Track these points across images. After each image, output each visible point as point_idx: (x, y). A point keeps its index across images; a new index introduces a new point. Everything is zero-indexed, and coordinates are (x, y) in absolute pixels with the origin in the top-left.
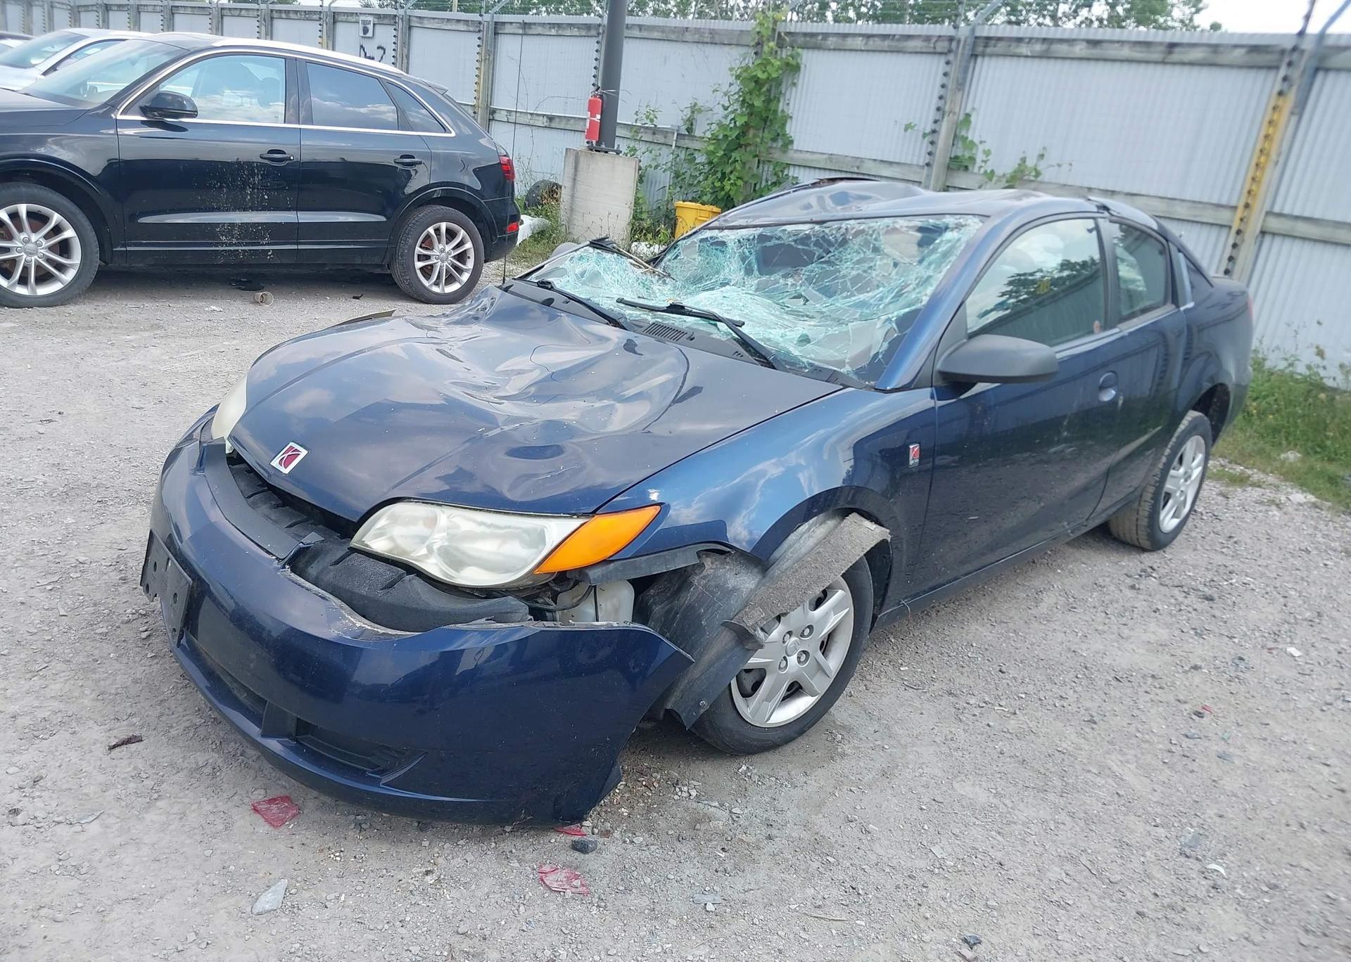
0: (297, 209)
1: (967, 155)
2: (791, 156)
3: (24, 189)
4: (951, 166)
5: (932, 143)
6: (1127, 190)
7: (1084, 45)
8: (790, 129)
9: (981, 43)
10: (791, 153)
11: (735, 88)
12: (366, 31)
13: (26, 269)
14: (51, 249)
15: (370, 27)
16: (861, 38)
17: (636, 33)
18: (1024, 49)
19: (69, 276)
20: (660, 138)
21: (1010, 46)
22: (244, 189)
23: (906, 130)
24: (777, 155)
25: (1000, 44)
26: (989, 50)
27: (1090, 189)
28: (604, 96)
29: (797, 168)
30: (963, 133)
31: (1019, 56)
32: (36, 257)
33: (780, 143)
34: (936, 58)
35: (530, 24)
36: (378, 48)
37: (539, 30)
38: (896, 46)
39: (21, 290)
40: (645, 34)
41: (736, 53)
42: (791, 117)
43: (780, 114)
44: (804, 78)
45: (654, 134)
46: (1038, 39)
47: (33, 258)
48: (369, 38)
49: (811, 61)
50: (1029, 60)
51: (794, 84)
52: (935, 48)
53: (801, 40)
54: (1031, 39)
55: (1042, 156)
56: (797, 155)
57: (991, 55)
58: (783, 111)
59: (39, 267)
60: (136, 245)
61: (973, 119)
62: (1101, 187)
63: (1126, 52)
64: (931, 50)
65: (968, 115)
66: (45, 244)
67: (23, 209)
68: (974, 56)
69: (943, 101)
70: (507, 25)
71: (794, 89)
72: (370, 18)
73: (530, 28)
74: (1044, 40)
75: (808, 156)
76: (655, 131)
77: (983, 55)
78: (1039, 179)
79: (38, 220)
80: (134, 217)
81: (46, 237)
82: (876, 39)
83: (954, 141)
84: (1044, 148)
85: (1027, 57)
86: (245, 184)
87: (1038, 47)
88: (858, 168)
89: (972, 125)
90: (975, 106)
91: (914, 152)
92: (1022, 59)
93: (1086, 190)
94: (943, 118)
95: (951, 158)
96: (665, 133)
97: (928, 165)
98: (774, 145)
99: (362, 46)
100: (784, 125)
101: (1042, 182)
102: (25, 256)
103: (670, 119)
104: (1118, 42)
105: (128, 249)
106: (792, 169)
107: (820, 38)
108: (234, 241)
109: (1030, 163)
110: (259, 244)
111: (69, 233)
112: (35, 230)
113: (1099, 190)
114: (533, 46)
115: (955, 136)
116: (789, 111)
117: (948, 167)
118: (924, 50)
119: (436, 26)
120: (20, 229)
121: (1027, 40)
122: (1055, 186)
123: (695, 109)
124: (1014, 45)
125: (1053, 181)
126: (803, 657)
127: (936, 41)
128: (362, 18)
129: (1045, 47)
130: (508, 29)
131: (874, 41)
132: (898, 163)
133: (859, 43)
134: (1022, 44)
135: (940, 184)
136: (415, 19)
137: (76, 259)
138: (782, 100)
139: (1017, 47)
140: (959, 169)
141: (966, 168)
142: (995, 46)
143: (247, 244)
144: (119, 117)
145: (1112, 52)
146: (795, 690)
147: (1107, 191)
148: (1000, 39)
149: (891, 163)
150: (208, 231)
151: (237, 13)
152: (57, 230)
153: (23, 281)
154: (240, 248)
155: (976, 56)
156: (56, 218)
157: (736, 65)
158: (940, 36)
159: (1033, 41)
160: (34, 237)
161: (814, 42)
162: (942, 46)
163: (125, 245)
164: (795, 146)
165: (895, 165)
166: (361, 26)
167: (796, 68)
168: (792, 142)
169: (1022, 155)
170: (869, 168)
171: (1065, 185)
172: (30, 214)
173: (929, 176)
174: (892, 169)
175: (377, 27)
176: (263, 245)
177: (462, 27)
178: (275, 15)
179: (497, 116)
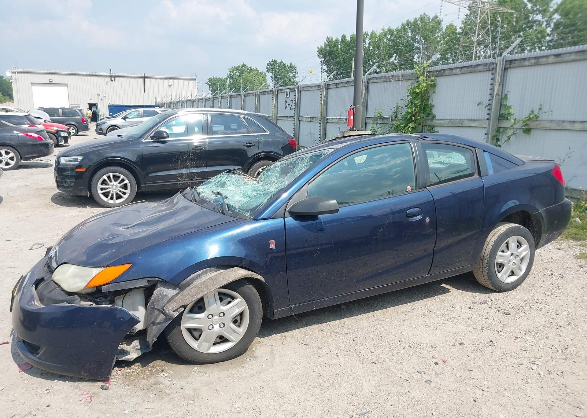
0: (207, 166)
1: (507, 112)
2: (435, 122)
3: (111, 168)
4: (500, 119)
5: (489, 109)
6: (581, 120)
7: (553, 57)
8: (434, 111)
9: (508, 63)
10: (435, 121)
11: (410, 97)
12: (287, 95)
13: (113, 195)
14: (121, 187)
15: (288, 93)
16: (459, 69)
17: (375, 81)
18: (527, 63)
19: (126, 197)
20: (385, 122)
21: (521, 62)
22: (186, 161)
23: (478, 105)
24: (429, 123)
25: (516, 62)
26: (512, 66)
27: (563, 121)
28: (354, 108)
29: (438, 127)
30: (505, 103)
31: (526, 66)
32: (116, 190)
33: (430, 117)
34: (488, 72)
35: (338, 83)
36: (291, 101)
37: (342, 85)
38: (473, 69)
39: (111, 202)
40: (378, 81)
41: (410, 82)
42: (434, 106)
43: (430, 105)
44: (438, 89)
45: (383, 120)
46: (532, 58)
47: (115, 191)
48: (288, 97)
49: (442, 82)
50: (530, 67)
51: (434, 92)
52: (489, 68)
53: (435, 74)
54: (529, 58)
55: (540, 109)
56: (437, 122)
57: (514, 67)
58: (431, 104)
59: (117, 194)
60: (149, 184)
61: (508, 96)
62: (569, 120)
63: (573, 57)
64: (488, 69)
65: (506, 95)
66: (119, 185)
67: (111, 175)
68: (506, 69)
69: (492, 91)
70: (331, 85)
71: (434, 94)
72: (288, 90)
73: (338, 85)
74: (535, 58)
75: (441, 122)
76: (383, 119)
77: (510, 68)
78: (540, 119)
79: (116, 178)
80: (147, 174)
81: (119, 183)
82: (465, 68)
83: (500, 107)
84: (541, 105)
85: (529, 66)
86: (187, 159)
87: (533, 61)
88: (461, 124)
89: (508, 99)
90: (509, 91)
91: (483, 114)
92: (527, 67)
93: (562, 122)
94: (493, 98)
95: (500, 115)
96: (387, 119)
97: (488, 119)
98: (428, 118)
99: (286, 101)
100: (431, 110)
101: (541, 121)
102: (112, 190)
103: (388, 113)
104: (569, 53)
105: (146, 185)
106: (436, 127)
107: (443, 71)
108: (184, 180)
109: (536, 112)
110: (193, 180)
111: (126, 181)
112: (115, 181)
113: (568, 121)
114: (340, 90)
115: (501, 104)
116: (433, 104)
117: (499, 119)
118: (484, 70)
119: (308, 89)
120: (111, 181)
121: (528, 59)
122: (546, 122)
123: (397, 107)
124: (522, 62)
125: (547, 119)
126: (222, 325)
127: (489, 65)
128: (286, 90)
129: (536, 60)
130: (331, 86)
131: (464, 69)
132: (478, 120)
133: (458, 71)
134: (526, 61)
135: (495, 127)
136: (302, 88)
137: (128, 191)
138: (430, 100)
139: (524, 62)
140: (504, 119)
141: (507, 119)
142: (514, 64)
143: (188, 180)
144: (143, 141)
145: (566, 58)
146: (222, 339)
147: (572, 121)
148: (516, 60)
149: (474, 120)
150: (174, 177)
151: (249, 95)
152: (123, 180)
153: (112, 198)
154: (186, 182)
155: (507, 69)
156: (122, 177)
157: (409, 87)
158: (491, 63)
159: (530, 59)
160: (115, 183)
161: (440, 73)
162: (491, 68)
163: (145, 184)
164: (437, 118)
165: (476, 121)
166: (285, 93)
167: (434, 86)
168: (435, 116)
169: (531, 110)
170: (466, 123)
171: (552, 121)
172: (114, 176)
173: (489, 124)
174: (476, 123)
175: (290, 93)
176: (194, 180)
177: (316, 88)
178: (260, 94)
179: (328, 121)
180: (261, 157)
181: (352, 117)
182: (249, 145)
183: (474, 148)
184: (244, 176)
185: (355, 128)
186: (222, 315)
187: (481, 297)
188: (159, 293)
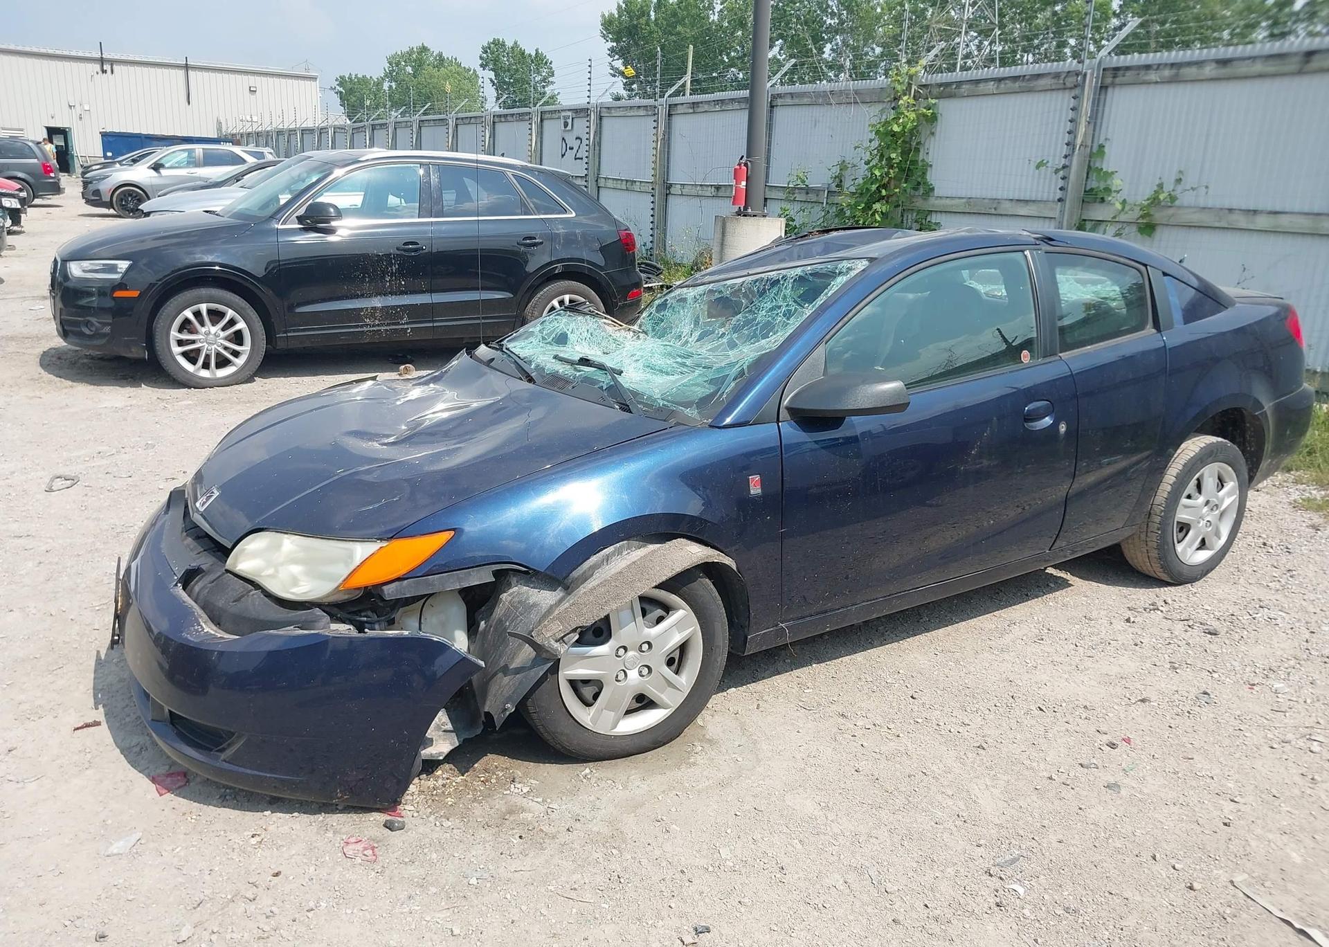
0: (431, 291)
1: (1102, 186)
2: (933, 203)
3: (204, 291)
4: (1085, 200)
5: (1063, 178)
6: (1269, 209)
7: (1214, 65)
8: (932, 177)
9: (1109, 73)
10: (932, 201)
11: (876, 144)
12: (566, 125)
13: (208, 357)
14: (227, 339)
15: (570, 121)
16: (992, 83)
17: (789, 101)
18: (1153, 76)
19: (240, 361)
20: (812, 197)
21: (1138, 74)
22: (383, 277)
23: (1038, 167)
24: (919, 203)
25: (1128, 73)
26: (1118, 80)
27: (1230, 210)
28: (749, 163)
29: (939, 214)
30: (1098, 165)
31: (1149, 83)
32: (215, 346)
33: (921, 191)
34: (1060, 95)
35: (698, 103)
36: (577, 138)
37: (706, 107)
38: (1026, 84)
39: (205, 374)
40: (796, 101)
41: (876, 109)
42: (931, 166)
43: (920, 164)
44: (940, 127)
45: (807, 193)
46: (1166, 65)
47: (213, 347)
48: (569, 131)
49: (952, 112)
50: (1159, 86)
51: (933, 134)
52: (1064, 84)
53: (935, 91)
54: (1159, 65)
55: (1179, 181)
56: (938, 202)
57: (1121, 85)
58: (923, 160)
59: (218, 355)
60: (294, 331)
61: (1106, 150)
62: (1244, 207)
63: (1258, 67)
64: (1062, 86)
65: (1101, 147)
66: (223, 334)
67: (203, 308)
68: (1104, 88)
69: (1072, 135)
70: (678, 106)
71: (932, 139)
72: (570, 113)
73: (698, 107)
74: (1172, 65)
75: (948, 202)
76: (808, 190)
77: (1113, 85)
78: (1177, 203)
79: (216, 316)
80: (291, 308)
81: (223, 329)
82: (1007, 81)
83: (1088, 174)
84: (1181, 172)
85: (1157, 83)
86: (384, 273)
87: (1167, 73)
88: (995, 209)
89: (1106, 157)
90: (1108, 137)
91: (1048, 188)
92: (1152, 86)
93: (1227, 211)
94: (1073, 152)
95: (1085, 191)
96: (817, 191)
97: (1060, 200)
98: (917, 193)
99: (563, 139)
100: (924, 173)
101: (1179, 207)
102: (207, 346)
103: (820, 178)
104: (1249, 58)
105: (289, 334)
106: (934, 215)
107: (954, 86)
108: (377, 322)
109: (1168, 187)
110: (398, 324)
111: (241, 325)
112: (214, 323)
113: (1241, 210)
114: (701, 121)
115: (1089, 167)
116: (929, 159)
117: (1083, 201)
118: (1053, 87)
119: (622, 114)
120: (202, 324)
121: (1155, 67)
122: (1191, 210)
123: (843, 166)
124: (1143, 72)
125: (1193, 205)
126: (645, 671)
127: (1065, 78)
128: (563, 114)
129: (1174, 71)
130: (680, 109)
131: (1005, 84)
132: (1034, 201)
133: (991, 87)
134: (1151, 72)
135: (1075, 219)
136: (605, 110)
137: (246, 348)
138: (922, 150)
139: (1146, 74)
140: (1095, 202)
141: (1103, 200)
142: (1124, 76)
143: (388, 325)
144: (280, 227)
145: (1243, 69)
146: (643, 702)
147: (1249, 211)
148: (1128, 68)
149: (1026, 202)
150: (354, 315)
151: (467, 121)
152: (232, 322)
153: (206, 366)
154: (383, 328)
155: (1106, 87)
156: (230, 313)
157: (874, 121)
158: (1069, 72)
159: (1161, 67)
160: (213, 329)
161: (948, 91)
162: (1070, 81)
163: (286, 332)
164: (936, 193)
165: (1031, 203)
166: (562, 121)
167: (933, 119)
168: (933, 189)
169: (1158, 182)
170: (1007, 208)
171: (1204, 208)
172: (210, 312)
173: (1062, 212)
174: (1028, 207)
175: (575, 120)
176: (402, 324)
177: (642, 112)
178: (497, 120)
179: (673, 190)
180: (557, 272)
181: (744, 183)
182: (530, 242)
183: (1145, 265)
184: (605, 320)
185: (750, 210)
186: (645, 647)
187: (1142, 596)
188: (516, 599)
